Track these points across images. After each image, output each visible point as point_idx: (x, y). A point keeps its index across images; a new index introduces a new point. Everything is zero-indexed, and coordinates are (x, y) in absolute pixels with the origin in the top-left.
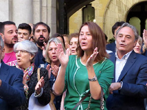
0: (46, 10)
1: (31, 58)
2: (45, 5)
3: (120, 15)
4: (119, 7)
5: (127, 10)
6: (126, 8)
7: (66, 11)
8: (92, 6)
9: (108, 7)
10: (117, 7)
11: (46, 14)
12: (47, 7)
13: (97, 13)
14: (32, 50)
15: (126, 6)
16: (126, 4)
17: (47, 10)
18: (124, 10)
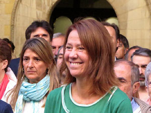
3: (39, 12)
5: (51, 6)
18: (46, 4)
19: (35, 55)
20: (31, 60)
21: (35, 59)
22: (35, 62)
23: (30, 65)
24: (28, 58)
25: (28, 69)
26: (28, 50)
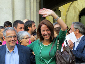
2: (33, 10)
3: (75, 14)
4: (74, 10)
8: (59, 10)
9: (68, 10)
10: (73, 10)
12: (34, 11)
13: (62, 14)
15: (78, 9)
17: (34, 13)
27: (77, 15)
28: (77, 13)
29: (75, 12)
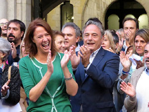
0: (20, 7)
1: (2, 57)
2: (20, 2)
3: (98, 12)
4: (97, 4)
5: (106, 8)
6: (104, 5)
7: (41, 8)
8: (71, 3)
9: (86, 4)
10: (96, 4)
11: (20, 11)
13: (76, 10)
14: (4, 47)
15: (104, 3)
16: (104, 1)
18: (103, 7)
19: (142, 39)
20: (139, 43)
21: (142, 41)
22: (141, 43)
23: (138, 45)
24: (137, 41)
25: (138, 48)
26: (138, 36)
27: (101, 13)
28: (102, 10)
29: (98, 7)
